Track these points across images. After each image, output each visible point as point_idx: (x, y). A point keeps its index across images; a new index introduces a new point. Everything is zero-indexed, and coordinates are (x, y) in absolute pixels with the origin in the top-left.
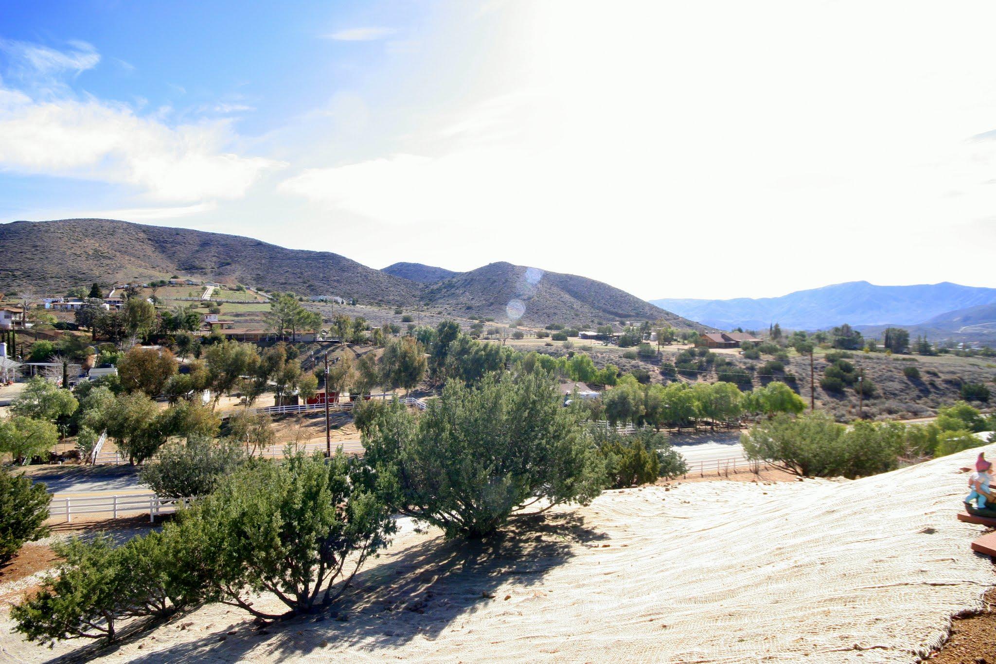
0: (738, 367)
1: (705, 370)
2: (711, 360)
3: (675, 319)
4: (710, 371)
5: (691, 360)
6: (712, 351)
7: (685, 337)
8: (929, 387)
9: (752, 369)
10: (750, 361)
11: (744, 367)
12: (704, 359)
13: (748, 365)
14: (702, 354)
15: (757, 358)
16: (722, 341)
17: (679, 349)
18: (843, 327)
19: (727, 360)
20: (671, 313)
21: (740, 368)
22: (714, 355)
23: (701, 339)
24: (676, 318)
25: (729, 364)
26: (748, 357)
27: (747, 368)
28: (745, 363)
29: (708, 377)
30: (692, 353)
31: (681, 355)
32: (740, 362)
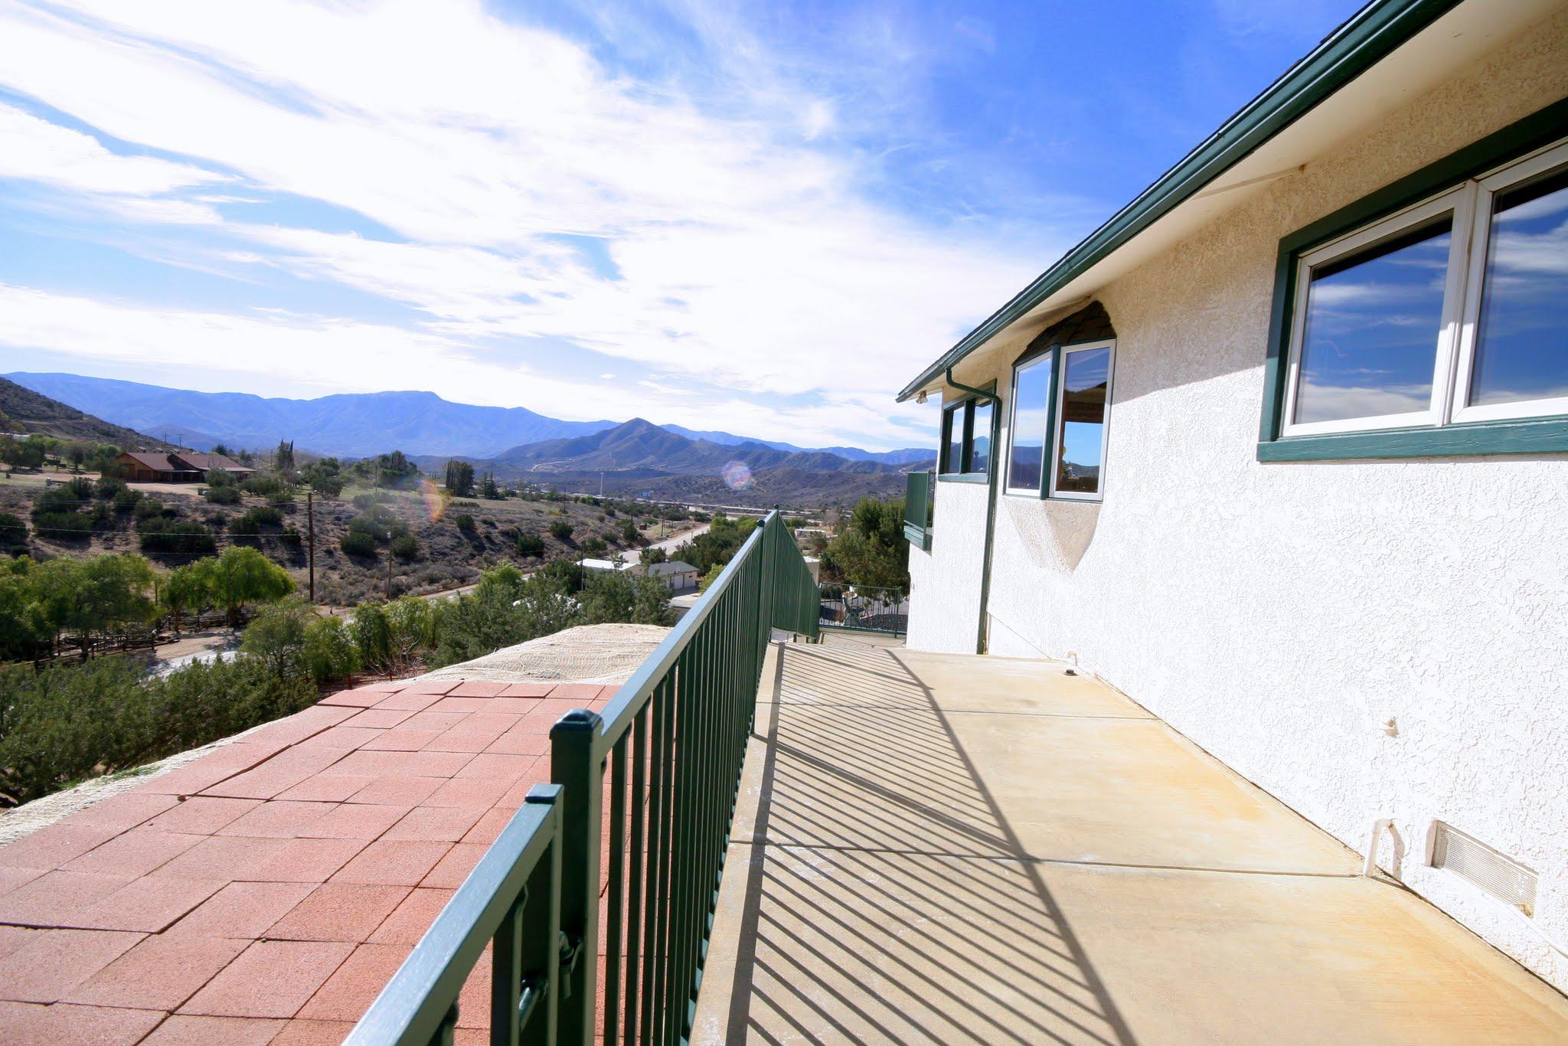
0: (189, 520)
1: (112, 528)
2: (129, 506)
3: (70, 418)
4: (125, 529)
5: (79, 506)
6: (132, 486)
7: (77, 457)
8: (484, 541)
9: (219, 522)
10: (217, 507)
11: (203, 519)
12: (112, 504)
13: (213, 515)
14: (108, 493)
15: (235, 501)
16: (169, 468)
17: (49, 482)
18: (394, 455)
19: (166, 506)
20: (60, 405)
21: (195, 521)
22: (137, 495)
23: (115, 464)
24: (74, 415)
25: (171, 514)
26: (215, 499)
27: (209, 522)
28: (205, 512)
29: (117, 541)
30: (82, 492)
31: (49, 495)
32: (196, 510)
